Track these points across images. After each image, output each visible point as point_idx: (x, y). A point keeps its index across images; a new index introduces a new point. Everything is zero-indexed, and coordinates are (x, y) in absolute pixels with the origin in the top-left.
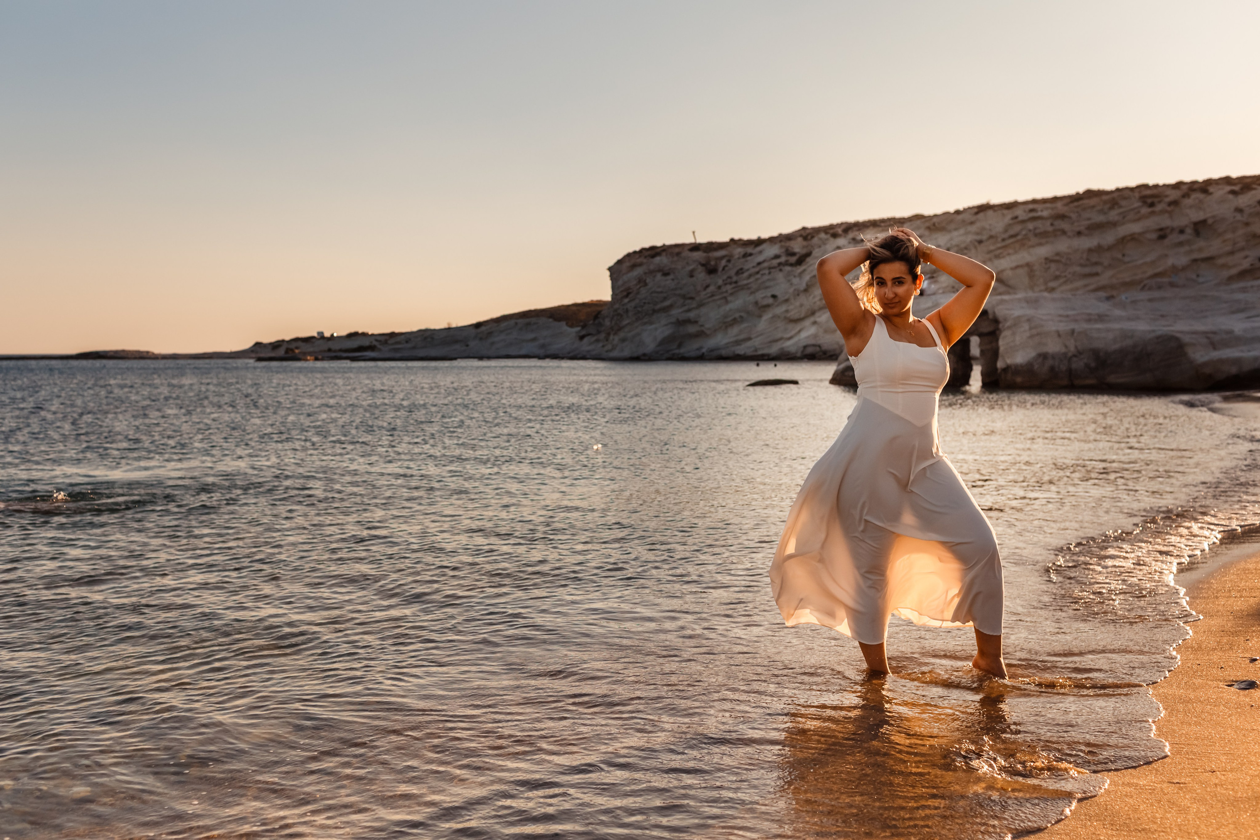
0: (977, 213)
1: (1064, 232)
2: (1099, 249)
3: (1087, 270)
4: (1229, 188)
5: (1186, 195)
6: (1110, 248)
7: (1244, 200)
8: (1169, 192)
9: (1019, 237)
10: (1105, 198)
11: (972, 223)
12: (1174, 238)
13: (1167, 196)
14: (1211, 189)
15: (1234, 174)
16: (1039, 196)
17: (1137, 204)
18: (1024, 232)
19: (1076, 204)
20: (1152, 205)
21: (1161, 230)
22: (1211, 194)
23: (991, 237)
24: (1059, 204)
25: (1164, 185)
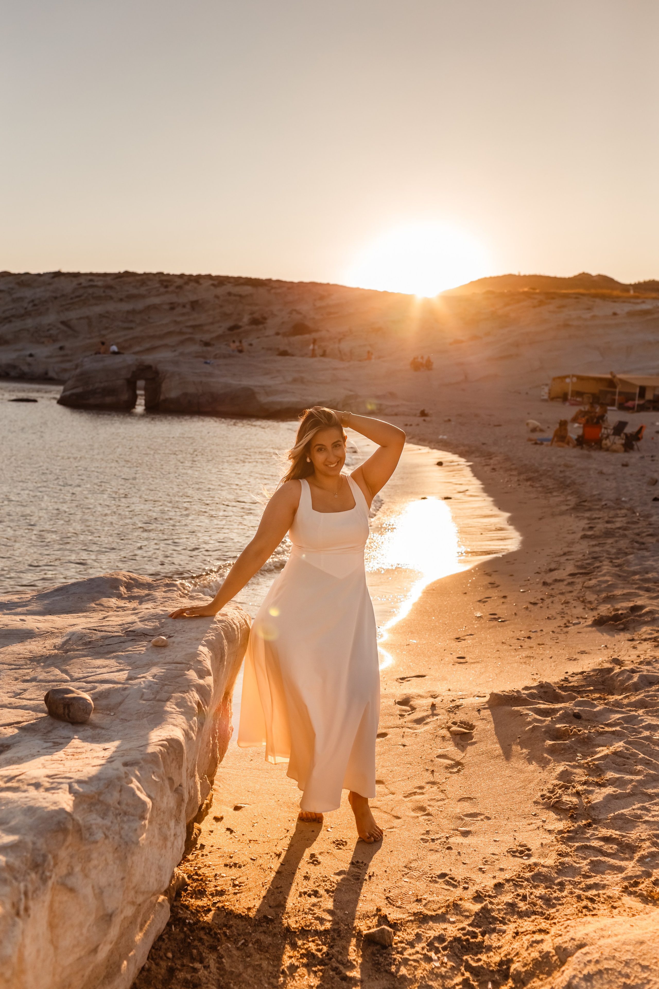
0: (53, 277)
1: (111, 298)
2: (133, 312)
3: (126, 325)
4: (211, 282)
5: (186, 283)
6: (141, 312)
7: (220, 291)
8: (176, 279)
9: (82, 298)
10: (138, 278)
11: (50, 284)
12: (179, 310)
13: (175, 282)
14: (201, 281)
15: (214, 274)
16: (95, 271)
17: (158, 285)
18: (86, 295)
19: (119, 280)
20: (166, 287)
21: (171, 303)
22: (201, 284)
23: (63, 296)
24: (109, 279)
25: (173, 275)
